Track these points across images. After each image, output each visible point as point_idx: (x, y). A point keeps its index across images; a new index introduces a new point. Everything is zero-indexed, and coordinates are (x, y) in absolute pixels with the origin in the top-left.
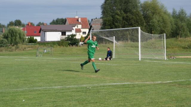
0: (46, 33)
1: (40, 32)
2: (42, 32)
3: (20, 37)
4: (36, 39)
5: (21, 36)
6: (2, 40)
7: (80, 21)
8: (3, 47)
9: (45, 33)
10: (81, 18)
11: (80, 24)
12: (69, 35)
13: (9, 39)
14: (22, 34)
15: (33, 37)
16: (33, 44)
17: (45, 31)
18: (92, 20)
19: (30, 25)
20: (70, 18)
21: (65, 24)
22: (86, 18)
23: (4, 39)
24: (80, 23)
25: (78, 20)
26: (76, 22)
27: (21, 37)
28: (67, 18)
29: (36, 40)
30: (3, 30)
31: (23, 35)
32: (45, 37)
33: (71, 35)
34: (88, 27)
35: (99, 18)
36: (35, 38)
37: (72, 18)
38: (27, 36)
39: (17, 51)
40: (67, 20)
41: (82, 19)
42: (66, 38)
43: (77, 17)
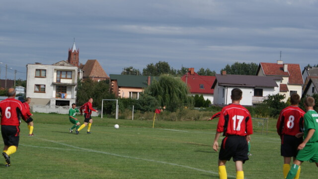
0: (226, 90)
1: (213, 87)
2: (217, 87)
4: (208, 100)
6: (149, 100)
7: (286, 70)
8: (151, 111)
9: (224, 89)
10: (289, 65)
11: (286, 75)
12: (271, 97)
13: (160, 97)
15: (202, 96)
16: (204, 108)
17: (225, 86)
18: (306, 69)
19: (192, 73)
20: (268, 64)
21: (257, 75)
22: (299, 65)
23: (152, 97)
24: (287, 73)
25: (282, 69)
26: (279, 71)
27: (182, 95)
28: (262, 63)
29: (208, 102)
30: (148, 81)
32: (224, 96)
33: (274, 96)
34: (302, 82)
35: (315, 67)
36: (206, 98)
37: (272, 64)
38: (192, 93)
39: (182, 119)
40: (262, 67)
41: (291, 67)
42: (265, 101)
43: (280, 63)
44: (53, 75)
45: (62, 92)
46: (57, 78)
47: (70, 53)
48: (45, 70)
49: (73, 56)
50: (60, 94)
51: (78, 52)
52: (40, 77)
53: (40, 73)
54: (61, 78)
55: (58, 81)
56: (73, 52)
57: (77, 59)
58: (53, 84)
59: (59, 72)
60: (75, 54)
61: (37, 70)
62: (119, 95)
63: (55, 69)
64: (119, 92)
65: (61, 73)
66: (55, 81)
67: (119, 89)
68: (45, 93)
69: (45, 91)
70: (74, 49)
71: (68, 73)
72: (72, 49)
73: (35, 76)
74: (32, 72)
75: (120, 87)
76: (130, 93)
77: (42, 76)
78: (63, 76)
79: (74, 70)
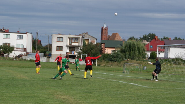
3: (139, 52)
5: (140, 50)
6: (118, 55)
13: (127, 53)
14: (142, 48)
15: (155, 53)
17: (168, 47)
19: (156, 39)
23: (121, 53)
27: (141, 52)
31: (143, 50)
44: (67, 40)
45: (73, 50)
46: (70, 42)
47: (102, 29)
48: (63, 38)
49: (104, 31)
50: (71, 52)
51: (107, 28)
52: (60, 42)
53: (60, 40)
54: (72, 42)
55: (70, 44)
56: (104, 28)
57: (106, 33)
58: (67, 46)
59: (71, 39)
60: (105, 30)
61: (58, 37)
62: (106, 52)
63: (68, 37)
64: (106, 50)
65: (72, 39)
66: (68, 44)
67: (106, 49)
68: (62, 51)
69: (62, 50)
70: (105, 27)
71: (76, 39)
72: (104, 26)
73: (56, 41)
74: (55, 39)
75: (106, 47)
76: (112, 51)
77: (61, 41)
78: (73, 41)
79: (79, 38)
